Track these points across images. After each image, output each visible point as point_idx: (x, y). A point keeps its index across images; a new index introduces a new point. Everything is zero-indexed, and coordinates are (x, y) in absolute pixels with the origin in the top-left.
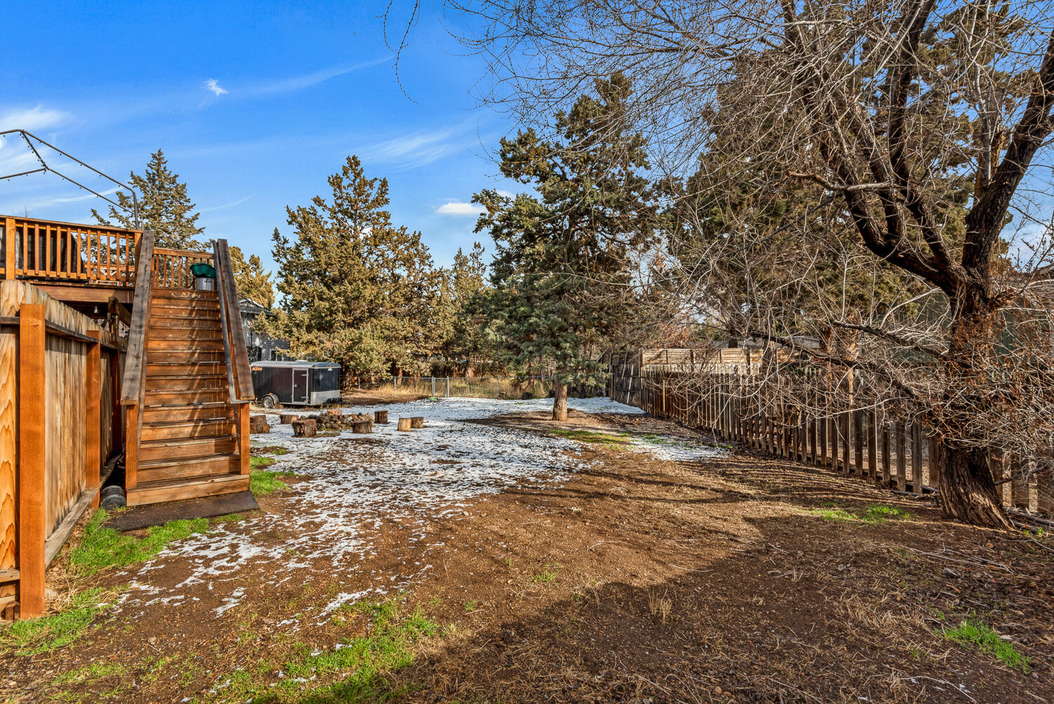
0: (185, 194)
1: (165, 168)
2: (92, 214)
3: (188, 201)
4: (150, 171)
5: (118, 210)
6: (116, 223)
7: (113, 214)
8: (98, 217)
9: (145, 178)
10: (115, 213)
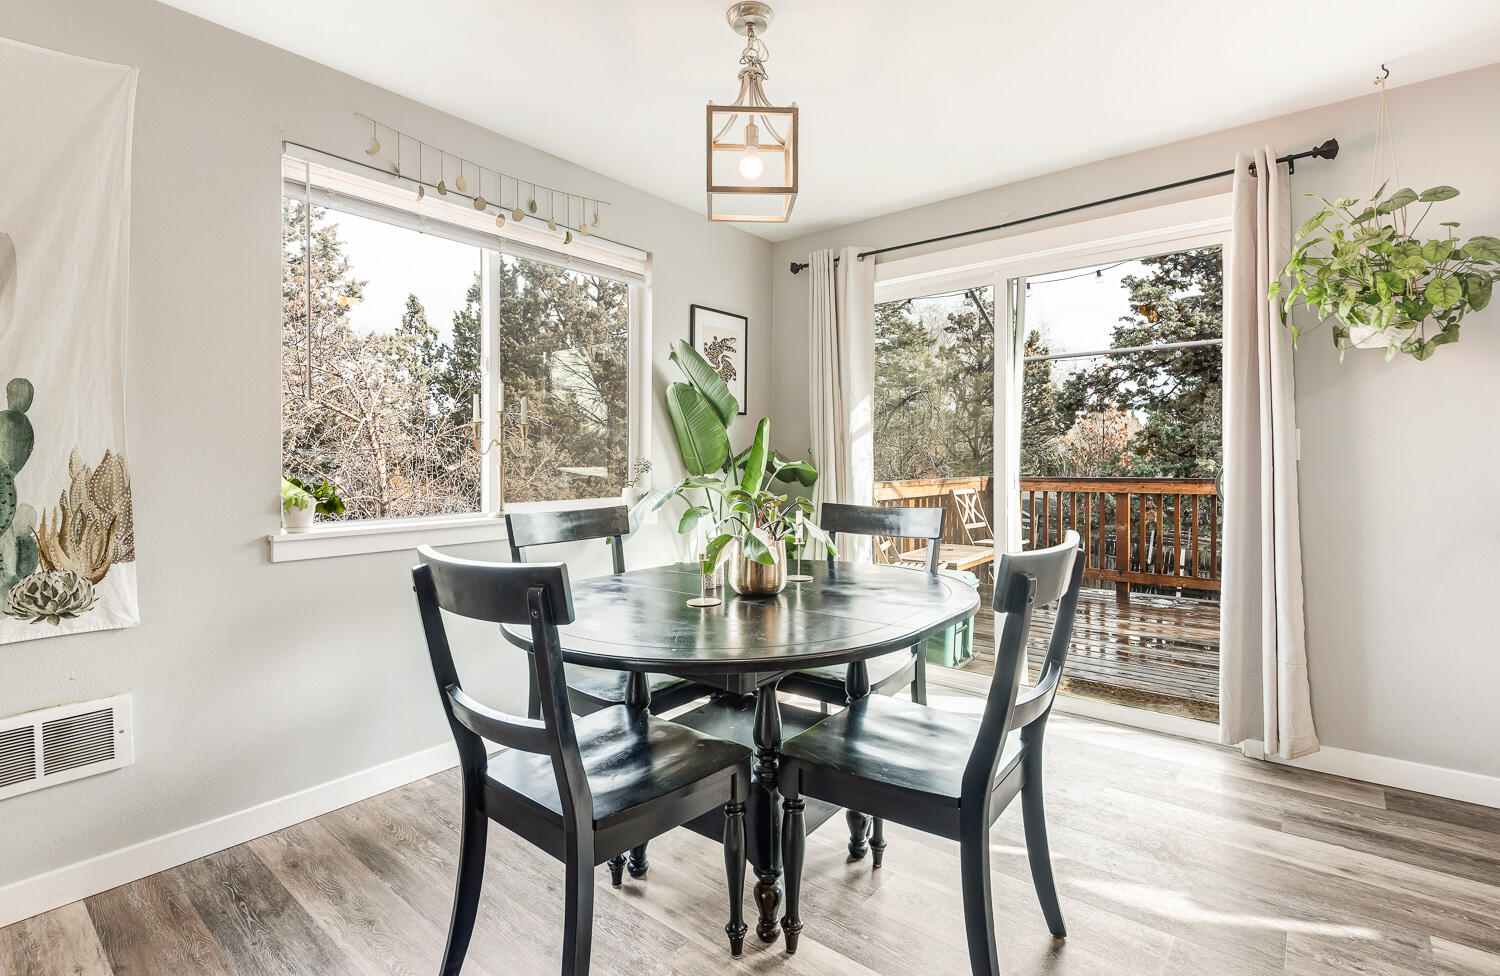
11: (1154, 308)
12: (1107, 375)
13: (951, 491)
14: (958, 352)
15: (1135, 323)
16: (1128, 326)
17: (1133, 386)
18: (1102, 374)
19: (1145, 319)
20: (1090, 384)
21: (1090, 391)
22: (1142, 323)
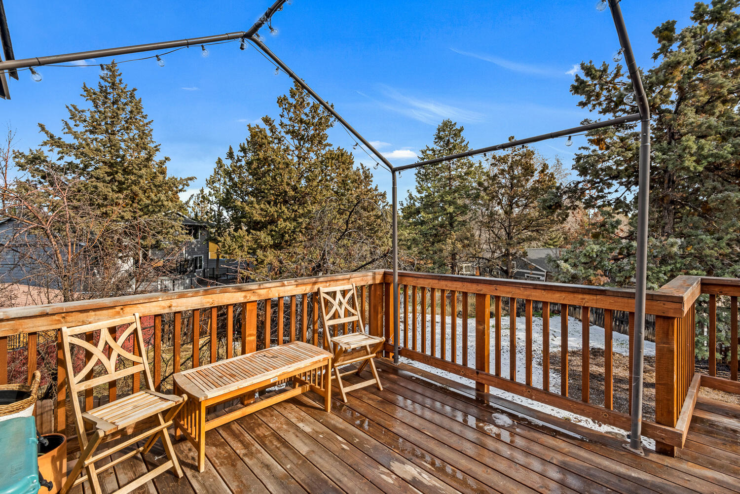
0: (142, 110)
1: (120, 81)
2: (40, 129)
3: (144, 117)
4: (103, 83)
5: (71, 123)
6: (69, 139)
7: (66, 130)
8: (47, 133)
9: (97, 90)
10: (69, 128)
11: (602, 140)
12: (576, 186)
13: (319, 289)
14: (499, 177)
15: (590, 151)
16: (585, 153)
17: (594, 193)
18: (573, 185)
19: (597, 148)
20: (565, 193)
21: (565, 197)
22: (594, 151)
